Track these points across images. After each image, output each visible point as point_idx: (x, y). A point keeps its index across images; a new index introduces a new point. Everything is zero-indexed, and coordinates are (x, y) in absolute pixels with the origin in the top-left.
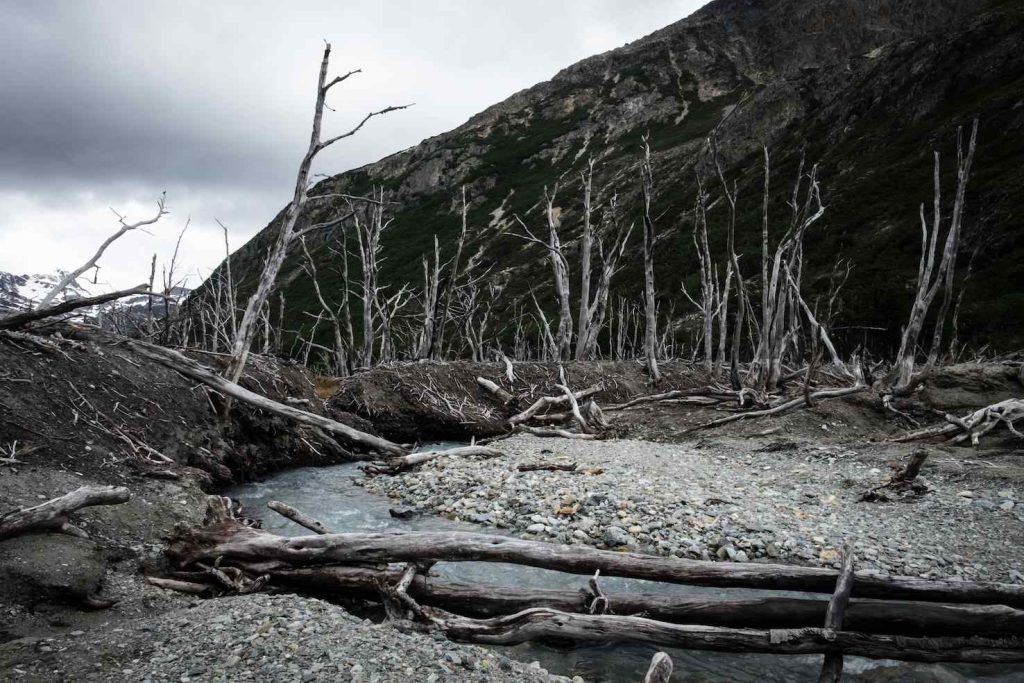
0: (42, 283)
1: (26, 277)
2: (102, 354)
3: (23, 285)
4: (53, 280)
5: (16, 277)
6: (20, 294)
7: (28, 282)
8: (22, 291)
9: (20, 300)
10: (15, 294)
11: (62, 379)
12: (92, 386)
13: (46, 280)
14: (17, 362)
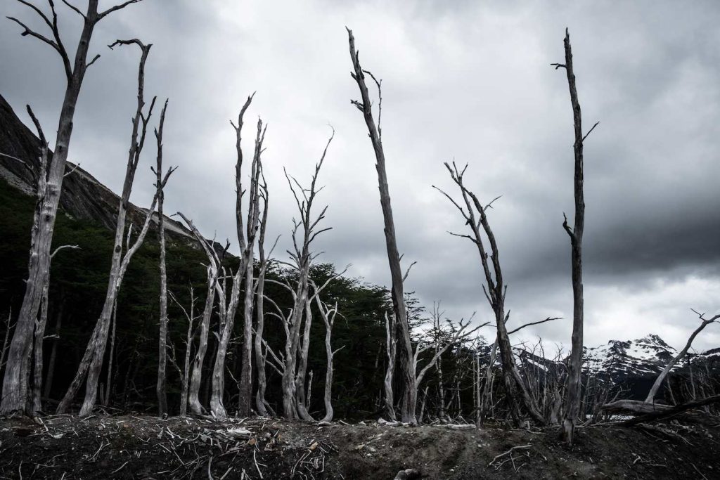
0: (641, 345)
1: (630, 342)
2: (711, 436)
3: (628, 348)
4: (648, 342)
5: (623, 343)
6: (628, 354)
7: (632, 346)
8: (629, 352)
9: (628, 359)
10: (624, 355)
11: (686, 462)
12: (710, 467)
13: (643, 343)
14: (653, 448)
